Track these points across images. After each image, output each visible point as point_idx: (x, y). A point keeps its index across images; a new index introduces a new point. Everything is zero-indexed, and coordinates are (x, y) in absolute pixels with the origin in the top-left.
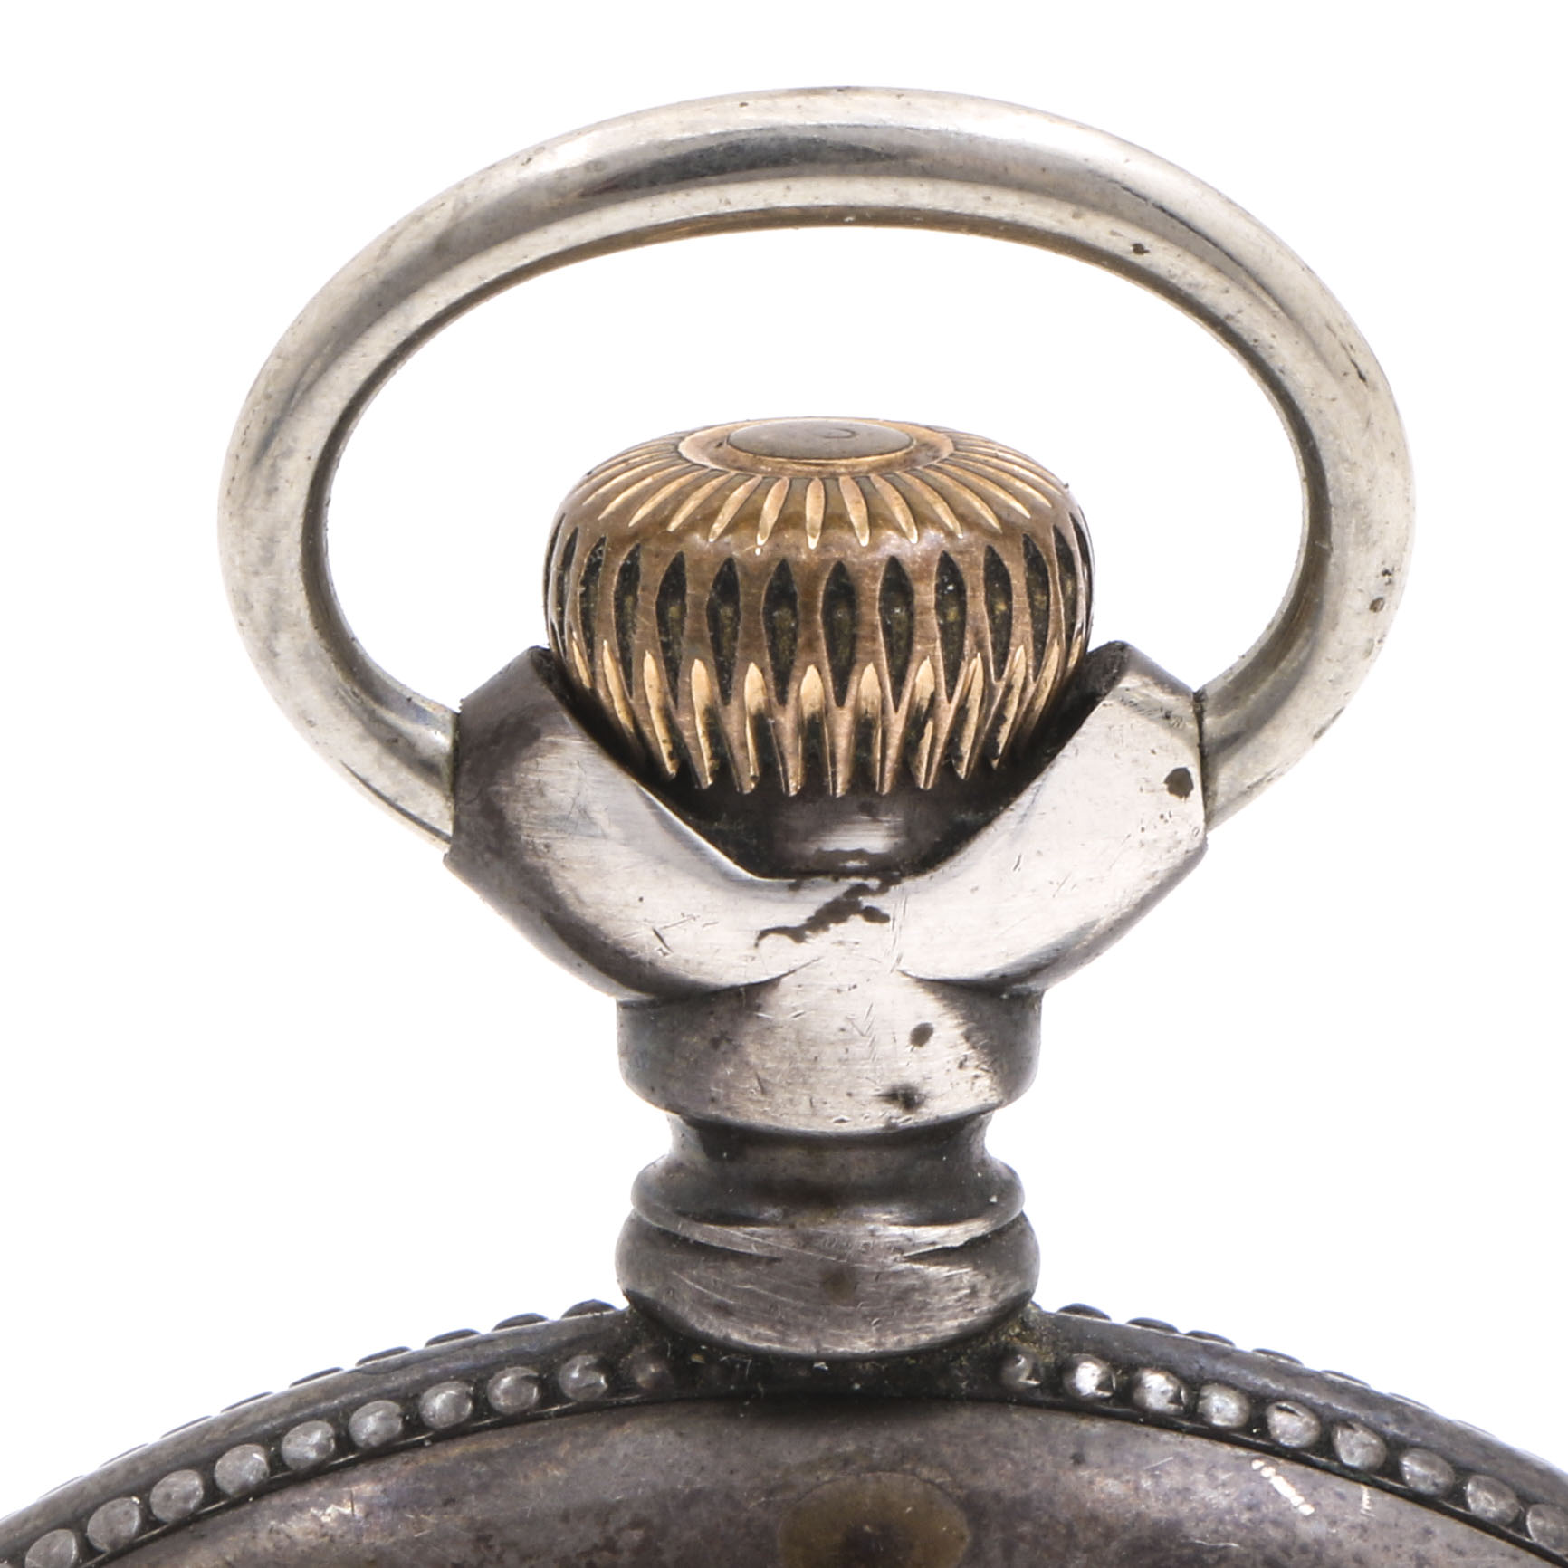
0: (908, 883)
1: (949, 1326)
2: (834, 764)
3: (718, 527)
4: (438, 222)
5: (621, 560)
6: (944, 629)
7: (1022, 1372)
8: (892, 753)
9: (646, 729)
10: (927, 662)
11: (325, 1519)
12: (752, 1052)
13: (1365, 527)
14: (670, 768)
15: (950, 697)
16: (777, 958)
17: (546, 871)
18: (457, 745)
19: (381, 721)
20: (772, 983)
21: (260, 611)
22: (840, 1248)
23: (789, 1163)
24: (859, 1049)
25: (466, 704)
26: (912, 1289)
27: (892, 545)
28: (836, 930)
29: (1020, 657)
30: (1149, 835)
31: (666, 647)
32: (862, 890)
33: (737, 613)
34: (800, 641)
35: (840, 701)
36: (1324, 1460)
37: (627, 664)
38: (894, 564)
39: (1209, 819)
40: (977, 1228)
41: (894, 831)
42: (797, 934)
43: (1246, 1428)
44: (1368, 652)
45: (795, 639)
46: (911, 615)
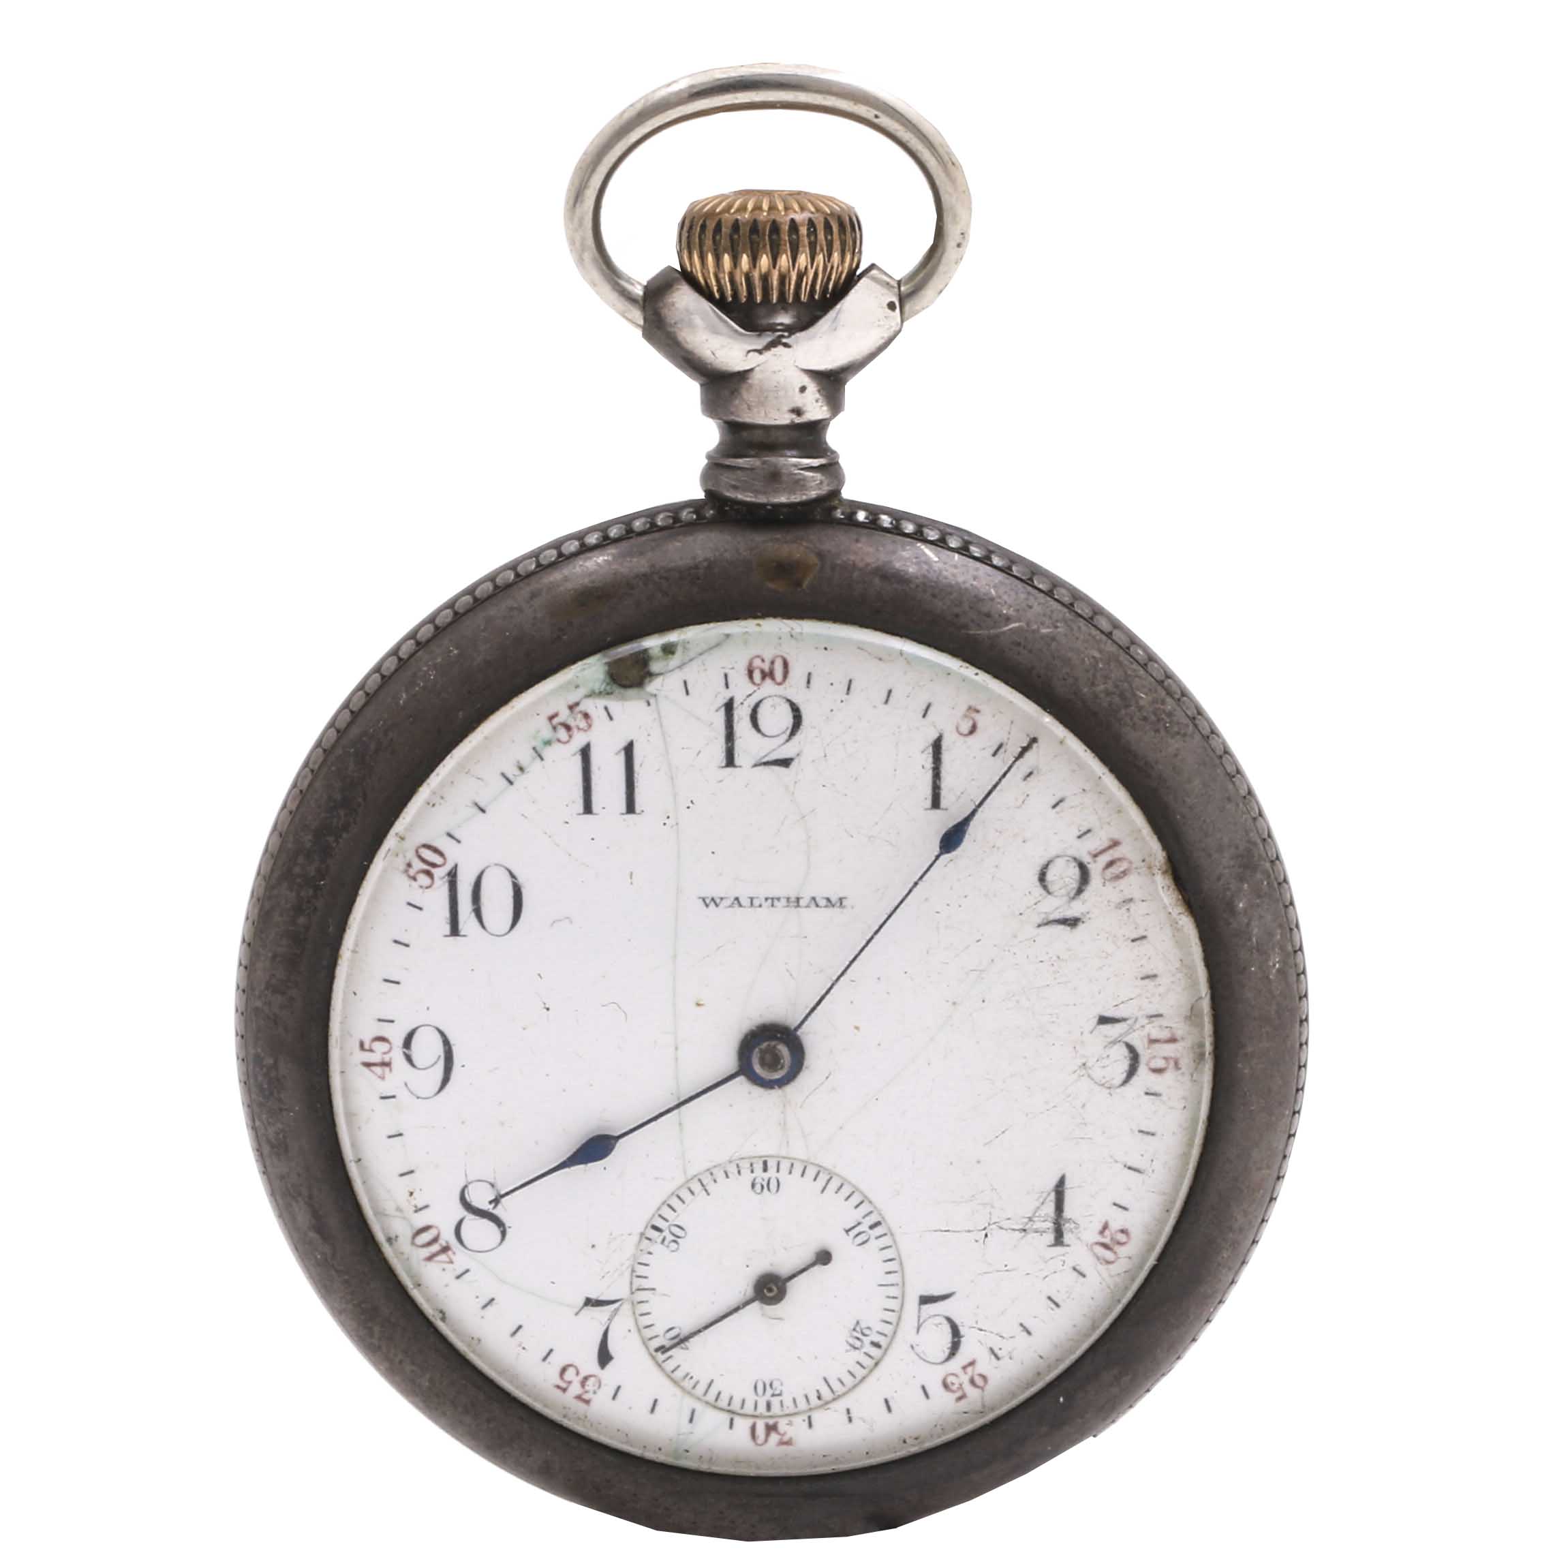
0: (798, 335)
1: (813, 494)
2: (772, 290)
3: (732, 211)
4: (639, 107)
5: (701, 222)
6: (810, 243)
7: (839, 514)
8: (792, 287)
9: (709, 281)
10: (804, 255)
11: (599, 561)
12: (745, 395)
13: (955, 216)
14: (717, 296)
15: (812, 267)
16: (753, 361)
17: (675, 332)
18: (645, 293)
19: (618, 284)
20: (751, 370)
21: (578, 244)
22: (775, 466)
23: (758, 436)
24: (781, 393)
25: (648, 282)
26: (800, 480)
27: (793, 216)
28: (774, 350)
29: (836, 256)
30: (882, 323)
31: (715, 250)
32: (783, 336)
33: (739, 236)
34: (761, 246)
35: (774, 267)
36: (942, 545)
37: (703, 258)
38: (793, 221)
39: (902, 321)
40: (822, 461)
41: (794, 317)
42: (760, 352)
43: (915, 533)
44: (956, 263)
45: (758, 246)
46: (798, 237)
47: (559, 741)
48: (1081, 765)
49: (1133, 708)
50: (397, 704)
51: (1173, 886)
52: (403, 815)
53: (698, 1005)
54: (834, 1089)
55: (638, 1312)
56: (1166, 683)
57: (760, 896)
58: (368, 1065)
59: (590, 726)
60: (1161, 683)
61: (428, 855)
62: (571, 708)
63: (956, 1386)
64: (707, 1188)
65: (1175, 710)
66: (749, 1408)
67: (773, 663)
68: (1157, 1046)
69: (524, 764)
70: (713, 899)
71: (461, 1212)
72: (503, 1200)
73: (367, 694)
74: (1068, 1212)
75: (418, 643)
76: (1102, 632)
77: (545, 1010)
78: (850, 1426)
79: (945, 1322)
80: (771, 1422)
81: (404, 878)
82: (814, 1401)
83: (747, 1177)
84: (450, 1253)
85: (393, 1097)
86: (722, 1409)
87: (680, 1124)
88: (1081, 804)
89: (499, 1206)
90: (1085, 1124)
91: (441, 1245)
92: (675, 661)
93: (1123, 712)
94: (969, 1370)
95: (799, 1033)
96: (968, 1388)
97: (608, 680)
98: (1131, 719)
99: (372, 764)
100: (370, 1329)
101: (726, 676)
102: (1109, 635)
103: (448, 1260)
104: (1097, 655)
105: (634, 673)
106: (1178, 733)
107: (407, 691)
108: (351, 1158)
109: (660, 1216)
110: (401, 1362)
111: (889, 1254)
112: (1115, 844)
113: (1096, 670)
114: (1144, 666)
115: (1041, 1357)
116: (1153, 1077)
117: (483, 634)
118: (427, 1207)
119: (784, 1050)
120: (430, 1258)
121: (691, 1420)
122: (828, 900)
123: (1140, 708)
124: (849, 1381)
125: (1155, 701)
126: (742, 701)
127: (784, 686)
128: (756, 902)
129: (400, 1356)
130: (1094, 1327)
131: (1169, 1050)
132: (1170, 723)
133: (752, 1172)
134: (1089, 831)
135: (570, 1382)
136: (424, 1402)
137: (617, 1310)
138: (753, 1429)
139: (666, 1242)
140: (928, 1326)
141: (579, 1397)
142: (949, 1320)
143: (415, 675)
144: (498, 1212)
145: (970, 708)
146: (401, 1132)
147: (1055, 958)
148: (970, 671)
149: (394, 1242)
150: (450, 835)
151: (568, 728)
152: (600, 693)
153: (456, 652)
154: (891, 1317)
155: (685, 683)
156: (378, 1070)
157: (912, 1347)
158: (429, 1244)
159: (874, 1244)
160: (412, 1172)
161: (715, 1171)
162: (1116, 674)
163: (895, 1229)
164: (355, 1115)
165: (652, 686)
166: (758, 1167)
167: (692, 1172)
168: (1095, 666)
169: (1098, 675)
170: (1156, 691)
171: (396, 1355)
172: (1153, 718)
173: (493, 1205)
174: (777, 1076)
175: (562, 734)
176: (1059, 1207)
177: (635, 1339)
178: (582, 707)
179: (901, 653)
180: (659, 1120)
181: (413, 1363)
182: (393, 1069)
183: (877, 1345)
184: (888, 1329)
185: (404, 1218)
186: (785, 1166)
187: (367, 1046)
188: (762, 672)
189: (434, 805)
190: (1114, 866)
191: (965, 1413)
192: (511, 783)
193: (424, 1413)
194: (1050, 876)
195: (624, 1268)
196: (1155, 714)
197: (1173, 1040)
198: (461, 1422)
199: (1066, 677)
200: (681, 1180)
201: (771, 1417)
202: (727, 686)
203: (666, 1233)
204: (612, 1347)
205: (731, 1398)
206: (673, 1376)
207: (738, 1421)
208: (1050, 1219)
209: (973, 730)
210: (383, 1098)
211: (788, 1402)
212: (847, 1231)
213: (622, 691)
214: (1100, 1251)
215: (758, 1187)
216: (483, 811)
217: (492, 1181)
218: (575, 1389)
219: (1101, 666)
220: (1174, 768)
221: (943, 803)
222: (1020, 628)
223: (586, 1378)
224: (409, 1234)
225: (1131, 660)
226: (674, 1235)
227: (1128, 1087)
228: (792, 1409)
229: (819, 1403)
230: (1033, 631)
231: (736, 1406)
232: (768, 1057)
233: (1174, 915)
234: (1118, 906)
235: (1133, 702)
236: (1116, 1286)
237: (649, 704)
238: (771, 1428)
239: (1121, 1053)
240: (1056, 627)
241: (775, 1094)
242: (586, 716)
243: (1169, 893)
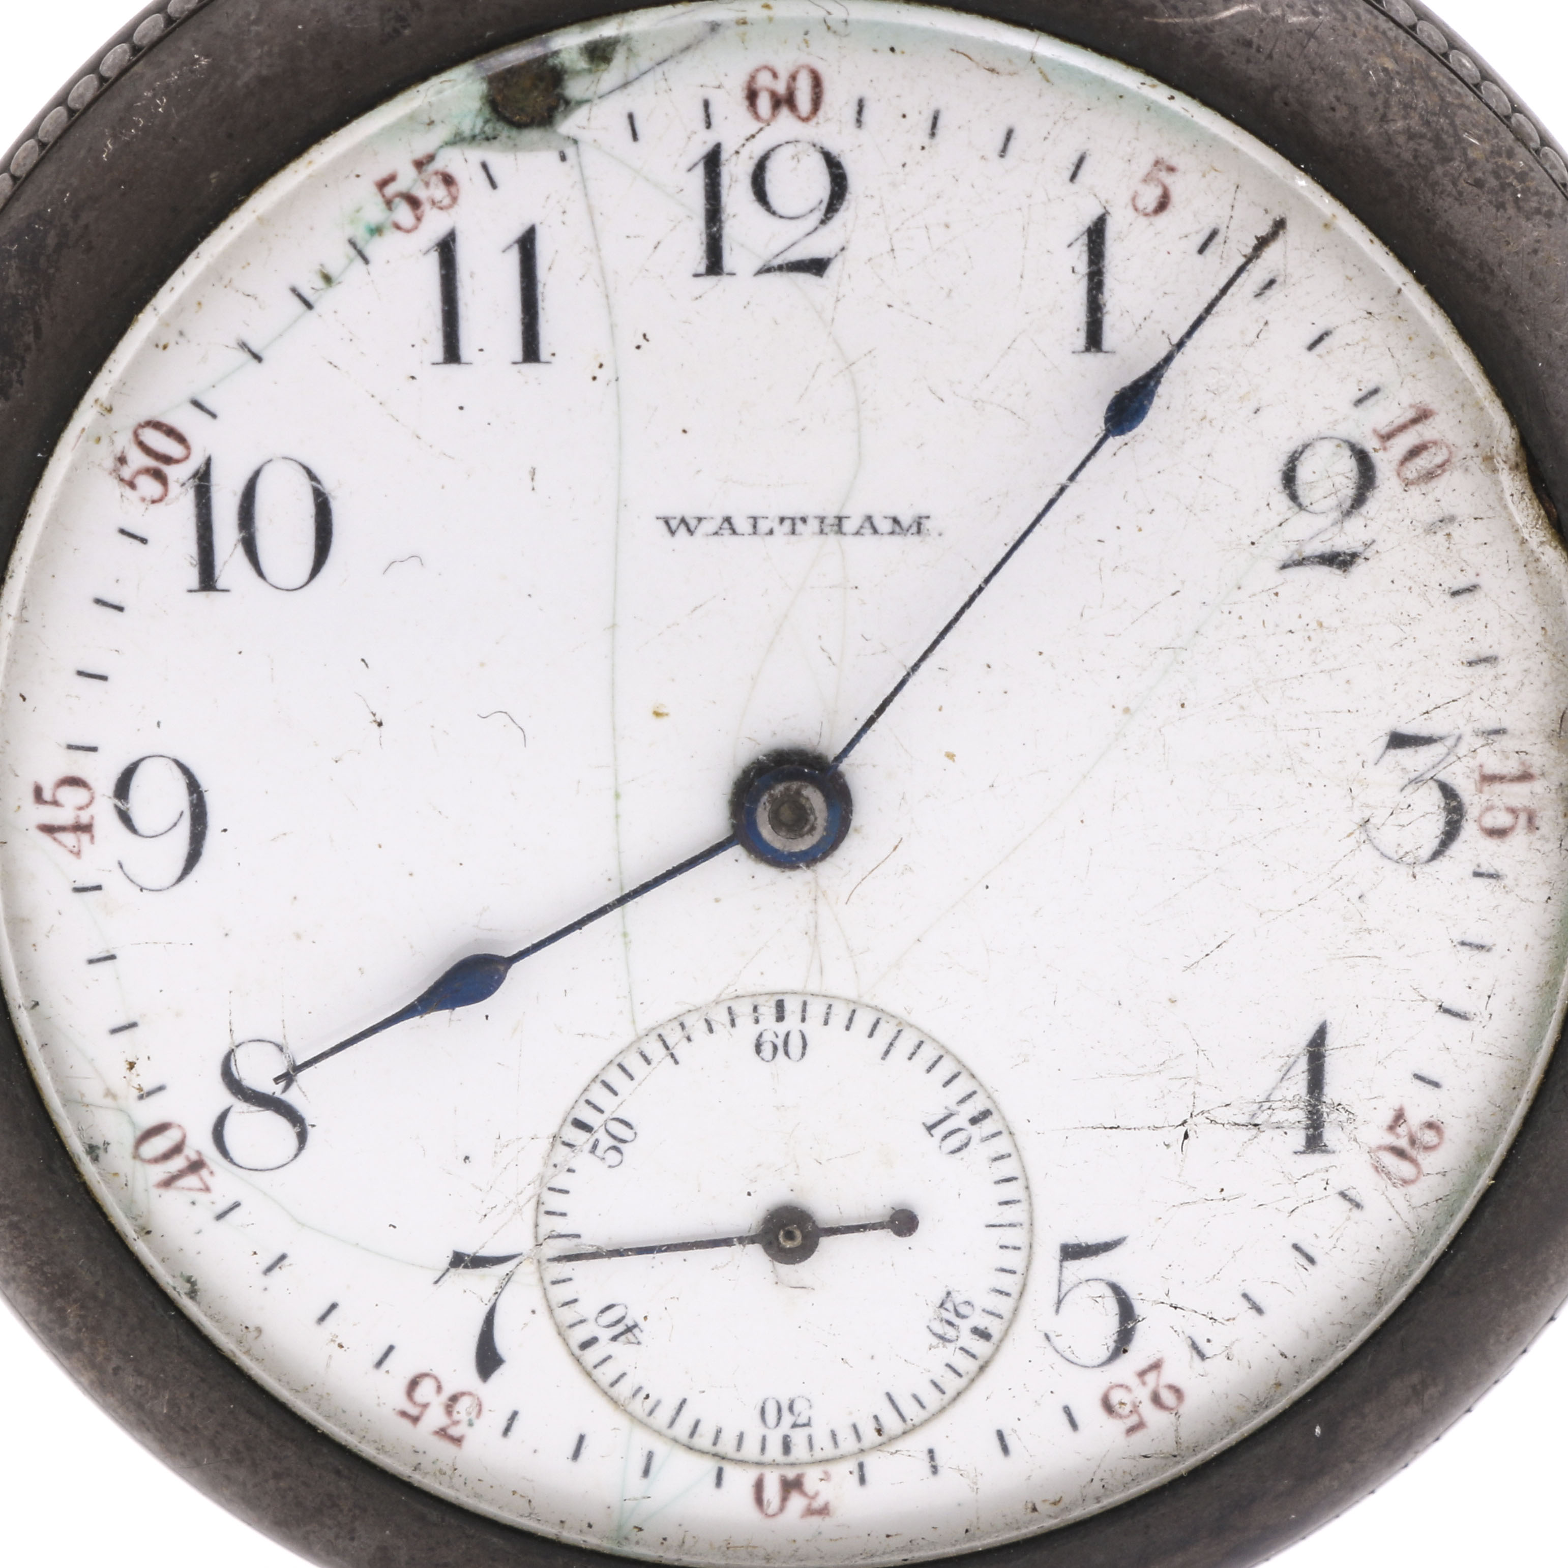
47: (397, 227)
48: (1364, 267)
49: (1456, 164)
50: (98, 159)
51: (1529, 492)
52: (109, 365)
53: (657, 714)
54: (908, 869)
55: (548, 1278)
56: (1513, 120)
57: (771, 516)
58: (49, 829)
59: (454, 199)
60: (1506, 119)
61: (156, 440)
62: (420, 165)
63: (1128, 1408)
64: (674, 1051)
65: (1532, 170)
66: (751, 1450)
67: (793, 78)
68: (1497, 787)
69: (332, 270)
70: (683, 521)
71: (224, 1098)
72: (302, 1076)
73: (42, 145)
74: (1332, 1091)
75: (135, 49)
76: (1398, 25)
77: (375, 725)
78: (933, 1479)
79: (1109, 1292)
80: (791, 1474)
81: (113, 483)
82: (870, 1436)
83: (747, 1030)
84: (204, 1172)
85: (98, 888)
86: (702, 1452)
87: (625, 935)
88: (1364, 339)
89: (294, 1088)
90: (1369, 931)
91: (188, 1158)
92: (611, 76)
93: (1439, 170)
94: (1151, 1378)
95: (843, 767)
96: (1148, 1411)
97: (487, 112)
98: (1455, 184)
99: (51, 271)
100: (61, 1312)
101: (706, 105)
102: (1411, 30)
103: (199, 1185)
104: (1390, 65)
105: (537, 100)
106: (1538, 211)
107: (115, 137)
108: (20, 1001)
109: (588, 1102)
110: (116, 1370)
111: (1007, 1168)
112: (1422, 416)
113: (1389, 92)
114: (1475, 88)
115: (1283, 1355)
116: (1492, 844)
117: (254, 28)
118: (161, 1088)
119: (815, 798)
120: (168, 1183)
121: (646, 1472)
122: (896, 521)
123: (1470, 165)
124: (932, 1399)
125: (1496, 152)
126: (735, 148)
127: (813, 122)
128: (763, 526)
129: (115, 1361)
130: (1379, 1302)
131: (1518, 794)
132: (1523, 192)
133: (757, 1021)
134: (1375, 391)
135: (425, 1406)
136: (161, 1441)
137: (509, 1277)
138: (759, 1487)
139: (600, 1151)
140: (1077, 1300)
141: (442, 1433)
142: (1116, 1289)
143: (129, 107)
144: (292, 1097)
145: (1157, 163)
146: (112, 952)
147: (1314, 625)
148: (1159, 93)
149: (101, 1153)
150: (197, 404)
151: (414, 202)
152: (474, 137)
153: (204, 62)
154: (1009, 1283)
155: (631, 117)
156: (69, 839)
157: (1047, 1337)
158: (167, 1156)
159: (979, 1152)
160: (133, 1025)
161: (689, 1021)
162: (1426, 100)
163: (1018, 1126)
164: (23, 920)
165: (568, 125)
166: (768, 1012)
167: (645, 1022)
168: (1388, 87)
169: (1394, 101)
170: (1497, 133)
171: (107, 1359)
172: (1493, 182)
173: (282, 1084)
174: (804, 844)
175: (404, 213)
176: (1316, 1082)
177: (543, 1325)
178: (439, 164)
179: (1033, 59)
180: (586, 928)
181: (139, 1373)
182: (96, 839)
183: (984, 1335)
184: (1004, 1305)
185: (121, 1110)
186: (816, 1010)
187: (47, 795)
188: (774, 95)
189: (165, 347)
190: (1425, 455)
191: (1145, 1457)
192: (309, 305)
193: (163, 1460)
194: (1303, 473)
195: (522, 1199)
196: (1497, 176)
197: (1525, 777)
198: (227, 1477)
199: (1335, 104)
200: (627, 1037)
201: (792, 1465)
202: (709, 125)
203: (601, 1135)
204: (503, 1342)
205: (719, 1432)
206: (614, 1391)
207: (731, 1472)
208: (1302, 1105)
209: (1163, 205)
210: (78, 890)
211: (822, 1440)
212: (930, 1128)
213: (514, 133)
214: (1389, 1160)
215: (767, 1049)
216: (258, 358)
217: (280, 1040)
218: (435, 1417)
219: (1398, 85)
220: (1532, 275)
221: (1109, 338)
222: (1251, 14)
223: (454, 1399)
224: (128, 1137)
225: (1452, 76)
226: (614, 1137)
227: (1442, 863)
228: (829, 1451)
229: (878, 1439)
230: (1275, 20)
231: (727, 1445)
232: (786, 814)
233: (1533, 543)
234: (1431, 530)
235: (1457, 153)
236: (1420, 1225)
237: (563, 158)
238: (791, 1486)
239: (1432, 798)
240: (1316, 14)
241: (801, 877)
242: (448, 180)
243: (1523, 504)
